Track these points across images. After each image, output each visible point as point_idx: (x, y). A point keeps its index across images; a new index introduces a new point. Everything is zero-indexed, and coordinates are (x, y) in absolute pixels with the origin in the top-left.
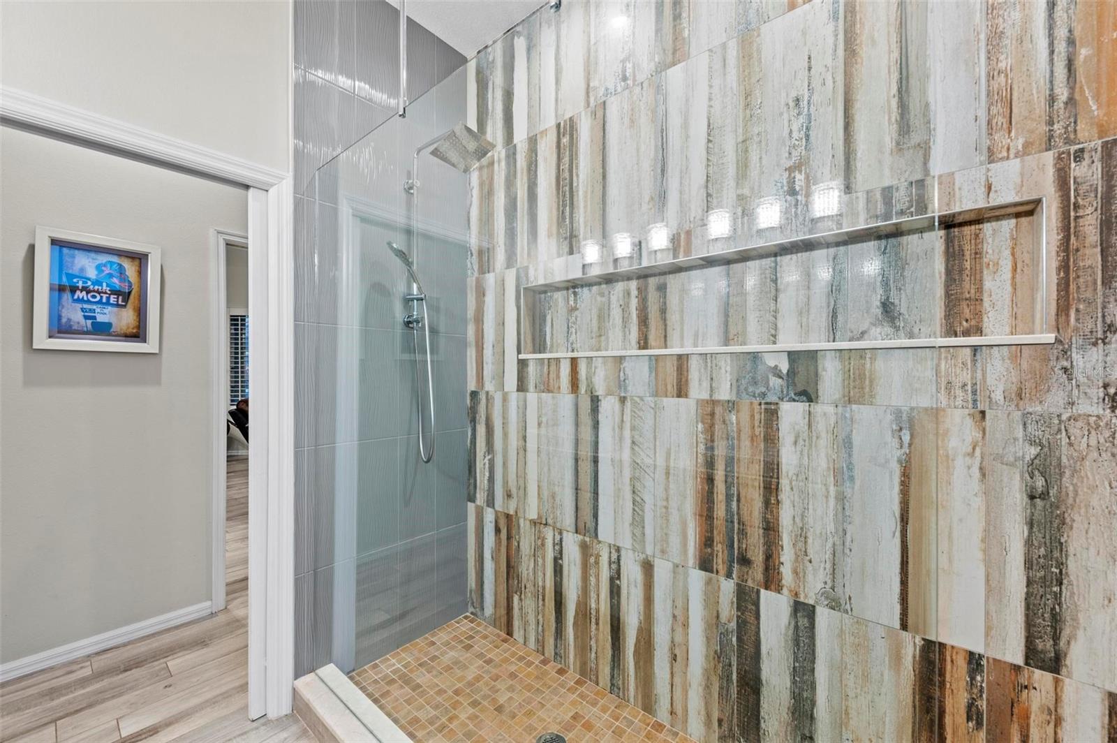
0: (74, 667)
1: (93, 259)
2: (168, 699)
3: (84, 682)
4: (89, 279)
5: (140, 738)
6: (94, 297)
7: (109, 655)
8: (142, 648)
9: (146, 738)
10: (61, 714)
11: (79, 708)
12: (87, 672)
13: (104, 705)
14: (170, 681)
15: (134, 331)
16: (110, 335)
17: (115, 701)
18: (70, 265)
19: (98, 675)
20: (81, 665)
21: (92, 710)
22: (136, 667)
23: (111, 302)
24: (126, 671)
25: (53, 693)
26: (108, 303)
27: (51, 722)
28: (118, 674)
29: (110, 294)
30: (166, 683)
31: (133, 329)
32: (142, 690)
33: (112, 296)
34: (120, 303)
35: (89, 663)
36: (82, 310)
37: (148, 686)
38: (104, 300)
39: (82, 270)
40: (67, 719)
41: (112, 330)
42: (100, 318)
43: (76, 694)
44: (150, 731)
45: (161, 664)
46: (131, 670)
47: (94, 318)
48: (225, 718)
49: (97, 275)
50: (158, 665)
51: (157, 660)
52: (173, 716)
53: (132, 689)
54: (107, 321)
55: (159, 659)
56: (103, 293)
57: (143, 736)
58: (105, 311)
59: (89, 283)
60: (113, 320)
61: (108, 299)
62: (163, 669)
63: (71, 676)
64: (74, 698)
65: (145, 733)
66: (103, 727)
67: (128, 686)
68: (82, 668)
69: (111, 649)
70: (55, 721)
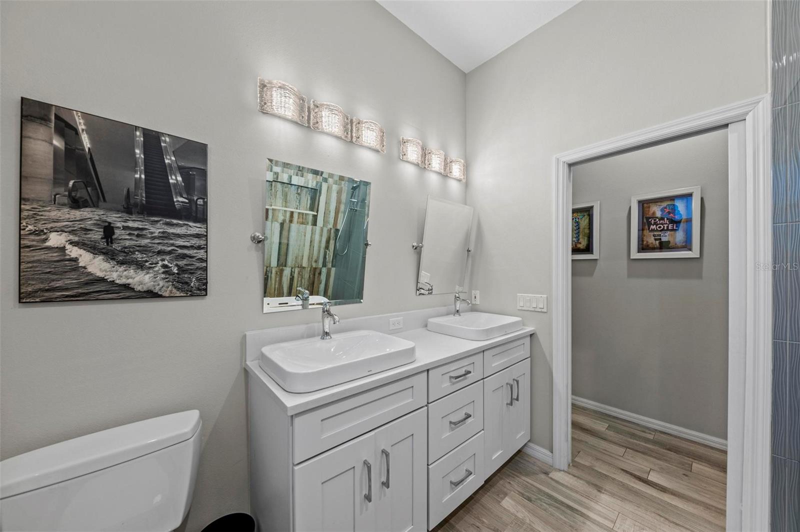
0: (647, 431)
1: (659, 206)
2: (681, 482)
3: (647, 440)
4: (657, 218)
5: (655, 487)
6: (660, 227)
7: (665, 436)
8: (684, 445)
9: (658, 489)
10: (630, 447)
11: (638, 450)
12: (651, 437)
13: (649, 457)
14: (688, 473)
15: (684, 244)
16: (669, 248)
17: (655, 460)
18: (647, 212)
19: (654, 442)
20: (650, 432)
21: (643, 456)
22: (675, 452)
23: (670, 228)
24: (669, 450)
25: (633, 436)
26: (668, 230)
27: (625, 447)
28: (664, 449)
29: (668, 224)
30: (685, 472)
31: (683, 243)
32: (670, 466)
33: (670, 225)
34: (675, 228)
35: (654, 433)
36: (654, 236)
37: (674, 466)
38: (665, 228)
39: (654, 213)
40: (631, 451)
41: (670, 245)
42: (664, 239)
43: (641, 443)
44: (662, 488)
45: (689, 460)
46: (672, 451)
47: (660, 239)
48: (710, 523)
49: (661, 215)
50: (687, 460)
51: (688, 457)
52: (679, 492)
53: (666, 461)
54: (667, 240)
55: (689, 458)
56: (665, 224)
57: (657, 488)
58: (666, 234)
59: (657, 220)
60: (671, 240)
61: (668, 227)
62: (689, 464)
63: (644, 434)
64: (639, 444)
65: (659, 487)
66: (642, 467)
67: (665, 458)
68: (650, 433)
69: (668, 434)
70: (627, 448)
